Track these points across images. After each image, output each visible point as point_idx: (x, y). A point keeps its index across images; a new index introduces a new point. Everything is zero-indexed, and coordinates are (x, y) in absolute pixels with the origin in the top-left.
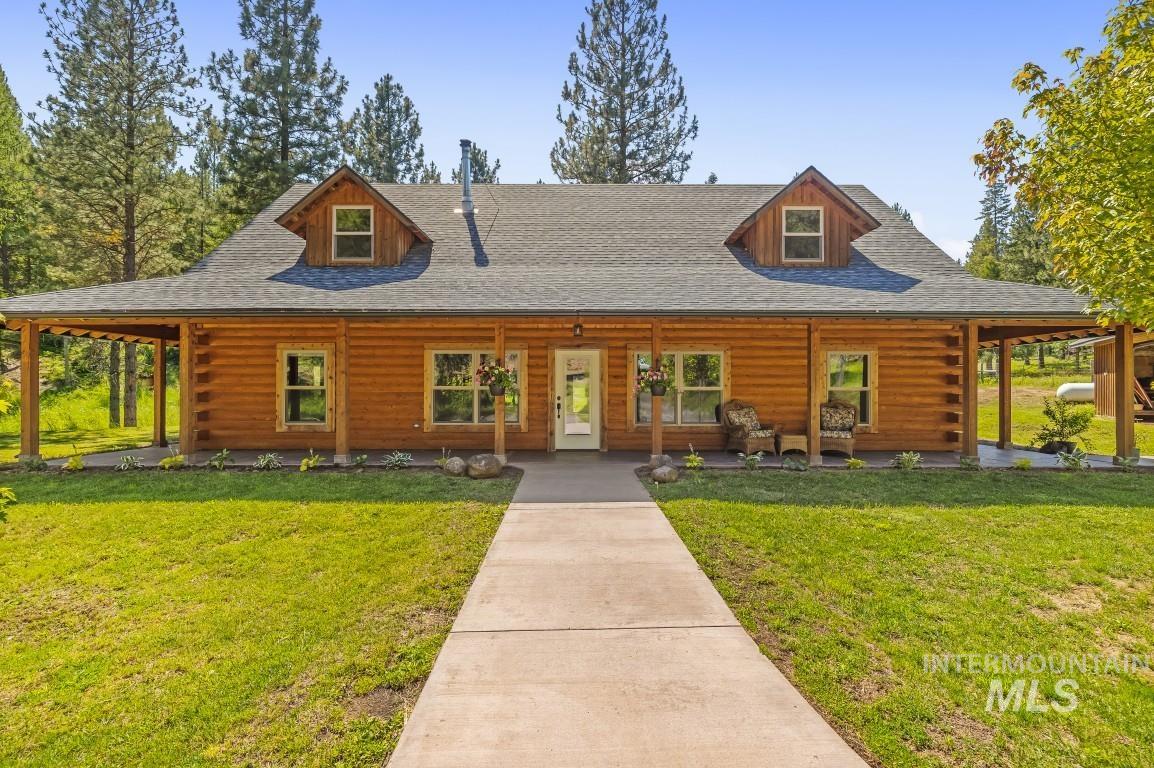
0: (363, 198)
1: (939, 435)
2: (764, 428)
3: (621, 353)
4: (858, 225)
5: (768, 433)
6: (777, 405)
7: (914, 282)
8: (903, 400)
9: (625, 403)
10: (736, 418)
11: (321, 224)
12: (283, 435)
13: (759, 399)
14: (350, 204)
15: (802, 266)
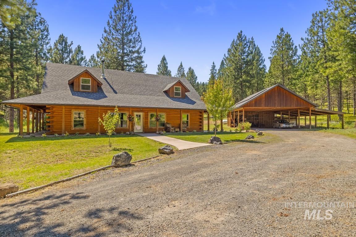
0: (88, 76)
1: (199, 128)
2: (172, 127)
3: (147, 113)
4: (186, 90)
5: (173, 128)
6: (174, 123)
7: (195, 102)
8: (193, 122)
9: (148, 123)
10: (168, 126)
11: (78, 81)
12: (73, 131)
13: (171, 122)
14: (85, 77)
15: (177, 98)
